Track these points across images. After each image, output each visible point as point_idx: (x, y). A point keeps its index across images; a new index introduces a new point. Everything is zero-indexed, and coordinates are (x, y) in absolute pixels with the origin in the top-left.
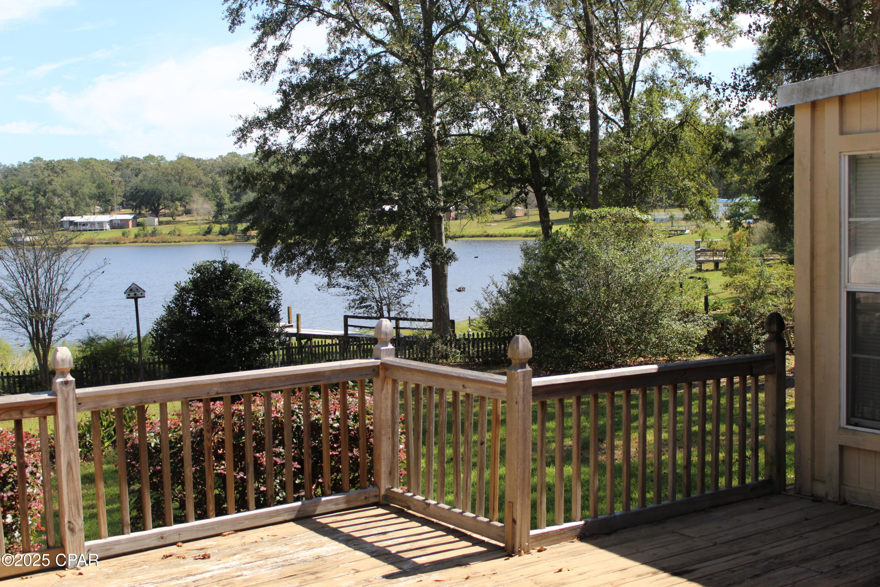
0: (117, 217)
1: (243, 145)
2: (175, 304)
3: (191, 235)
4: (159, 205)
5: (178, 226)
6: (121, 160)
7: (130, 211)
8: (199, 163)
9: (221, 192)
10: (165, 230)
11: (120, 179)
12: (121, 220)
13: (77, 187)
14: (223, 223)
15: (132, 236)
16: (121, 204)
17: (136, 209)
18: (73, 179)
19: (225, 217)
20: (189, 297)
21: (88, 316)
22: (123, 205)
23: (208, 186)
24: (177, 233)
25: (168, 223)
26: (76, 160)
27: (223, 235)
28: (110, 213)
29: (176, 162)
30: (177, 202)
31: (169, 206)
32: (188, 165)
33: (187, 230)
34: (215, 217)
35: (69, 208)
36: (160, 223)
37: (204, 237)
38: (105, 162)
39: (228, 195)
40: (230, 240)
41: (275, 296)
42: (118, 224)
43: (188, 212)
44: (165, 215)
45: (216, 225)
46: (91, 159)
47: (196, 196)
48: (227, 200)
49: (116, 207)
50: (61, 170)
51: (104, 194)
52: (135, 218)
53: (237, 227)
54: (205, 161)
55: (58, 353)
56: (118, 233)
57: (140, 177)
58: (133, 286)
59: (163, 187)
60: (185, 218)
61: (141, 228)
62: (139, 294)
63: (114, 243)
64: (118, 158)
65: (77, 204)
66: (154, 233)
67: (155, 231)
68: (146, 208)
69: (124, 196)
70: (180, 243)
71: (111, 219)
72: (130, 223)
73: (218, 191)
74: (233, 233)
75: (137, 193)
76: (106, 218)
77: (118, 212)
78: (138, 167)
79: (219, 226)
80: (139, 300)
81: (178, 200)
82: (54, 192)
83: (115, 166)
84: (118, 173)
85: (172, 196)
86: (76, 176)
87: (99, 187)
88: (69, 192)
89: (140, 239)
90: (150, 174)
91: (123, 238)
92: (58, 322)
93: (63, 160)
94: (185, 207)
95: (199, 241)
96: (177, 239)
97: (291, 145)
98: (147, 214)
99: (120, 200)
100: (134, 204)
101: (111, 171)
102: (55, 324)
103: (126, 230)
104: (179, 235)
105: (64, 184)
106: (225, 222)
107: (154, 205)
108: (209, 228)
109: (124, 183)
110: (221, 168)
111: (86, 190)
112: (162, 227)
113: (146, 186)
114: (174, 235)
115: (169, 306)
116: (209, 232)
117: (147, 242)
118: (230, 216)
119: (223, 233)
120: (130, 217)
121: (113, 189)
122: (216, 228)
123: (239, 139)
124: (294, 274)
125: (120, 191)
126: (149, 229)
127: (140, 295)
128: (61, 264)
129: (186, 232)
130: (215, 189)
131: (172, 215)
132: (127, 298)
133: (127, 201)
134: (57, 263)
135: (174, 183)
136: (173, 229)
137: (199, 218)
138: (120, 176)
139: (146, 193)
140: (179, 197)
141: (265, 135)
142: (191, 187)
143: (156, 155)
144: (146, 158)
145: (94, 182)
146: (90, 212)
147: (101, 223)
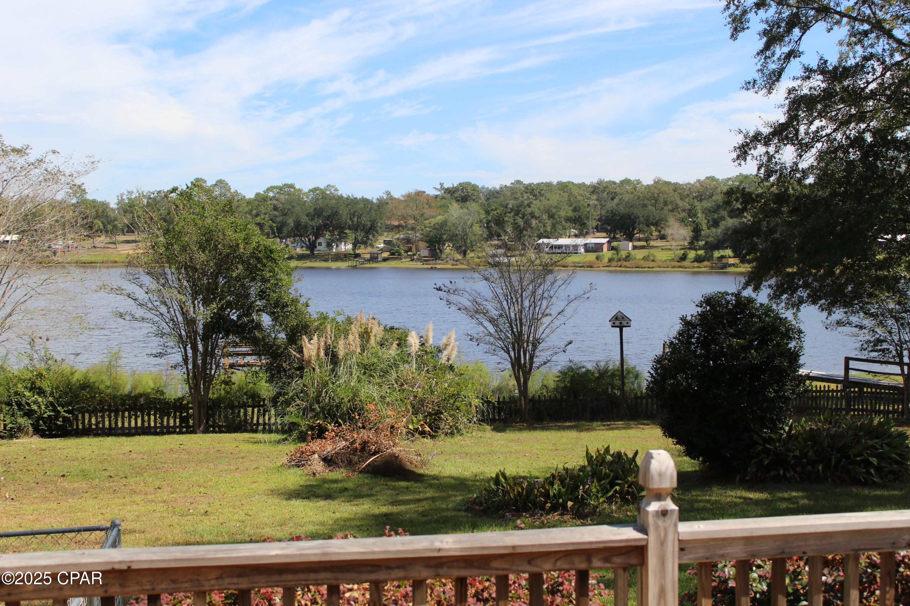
0: (591, 240)
1: (743, 162)
2: (679, 340)
3: (665, 261)
4: (634, 230)
5: (652, 251)
6: (598, 183)
7: (604, 234)
8: (676, 187)
9: (698, 217)
10: (639, 254)
11: (596, 202)
12: (595, 244)
13: (554, 210)
14: (699, 250)
15: (606, 260)
16: (597, 228)
17: (611, 233)
18: (551, 202)
19: (702, 243)
20: (695, 333)
21: (570, 343)
22: (598, 229)
23: (684, 210)
24: (651, 258)
25: (643, 247)
26: (555, 183)
27: (698, 262)
28: (585, 237)
29: (652, 186)
30: (652, 227)
31: (643, 231)
32: (665, 189)
33: (661, 256)
34: (691, 243)
35: (546, 231)
36: (635, 248)
37: (679, 264)
38: (582, 186)
39: (706, 221)
40: (705, 267)
41: (797, 336)
42: (592, 248)
43: (663, 237)
44: (639, 240)
45: (692, 251)
46: (569, 182)
47: (672, 221)
48: (704, 227)
49: (591, 230)
50: (540, 193)
51: (580, 217)
52: (609, 242)
53: (713, 254)
54: (682, 185)
55: (653, 461)
56: (592, 257)
57: (616, 201)
58: (619, 314)
59: (639, 212)
60: (659, 243)
61: (615, 252)
62: (624, 323)
63: (588, 267)
64: (595, 181)
65: (554, 226)
66: (628, 258)
67: (629, 256)
68: (620, 233)
69: (599, 220)
70: (654, 269)
71: (586, 242)
72: (605, 247)
73: (695, 215)
74: (708, 260)
75: (613, 216)
76: (580, 241)
77: (592, 235)
78: (614, 191)
79: (694, 252)
80: (624, 329)
81: (653, 225)
82: (533, 215)
83: (592, 190)
84: (595, 197)
85: (647, 221)
86: (554, 199)
87: (575, 210)
88: (547, 214)
89: (614, 263)
90: (626, 198)
91: (597, 261)
92: (540, 347)
93: (542, 183)
94: (660, 231)
95: (673, 267)
96: (651, 264)
97: (796, 164)
98: (621, 238)
99: (595, 223)
100: (609, 228)
101: (587, 194)
102: (537, 351)
103: (601, 254)
104: (653, 261)
105: (542, 208)
106: (701, 248)
107: (629, 230)
108: (683, 254)
109: (599, 207)
110: (699, 192)
111: (562, 213)
112: (636, 251)
113: (622, 209)
114: (648, 260)
115: (672, 343)
116: (683, 258)
117: (621, 266)
118: (707, 243)
119: (699, 260)
120: (605, 241)
121: (589, 212)
122: (692, 254)
123: (738, 157)
124: (793, 308)
125: (596, 214)
126: (623, 254)
127: (626, 324)
128: (546, 288)
129: (660, 258)
130: (691, 213)
131: (647, 240)
132: (612, 327)
133: (602, 225)
134: (542, 287)
135: (650, 208)
136: (647, 254)
137: (674, 243)
138: (596, 200)
139: (621, 218)
140: (654, 221)
141: (767, 152)
142: (666, 212)
143: (632, 179)
144: (622, 182)
145: (571, 205)
146: (566, 235)
147: (576, 247)
